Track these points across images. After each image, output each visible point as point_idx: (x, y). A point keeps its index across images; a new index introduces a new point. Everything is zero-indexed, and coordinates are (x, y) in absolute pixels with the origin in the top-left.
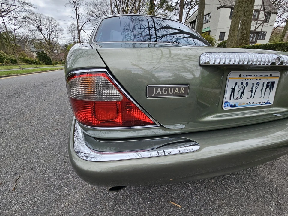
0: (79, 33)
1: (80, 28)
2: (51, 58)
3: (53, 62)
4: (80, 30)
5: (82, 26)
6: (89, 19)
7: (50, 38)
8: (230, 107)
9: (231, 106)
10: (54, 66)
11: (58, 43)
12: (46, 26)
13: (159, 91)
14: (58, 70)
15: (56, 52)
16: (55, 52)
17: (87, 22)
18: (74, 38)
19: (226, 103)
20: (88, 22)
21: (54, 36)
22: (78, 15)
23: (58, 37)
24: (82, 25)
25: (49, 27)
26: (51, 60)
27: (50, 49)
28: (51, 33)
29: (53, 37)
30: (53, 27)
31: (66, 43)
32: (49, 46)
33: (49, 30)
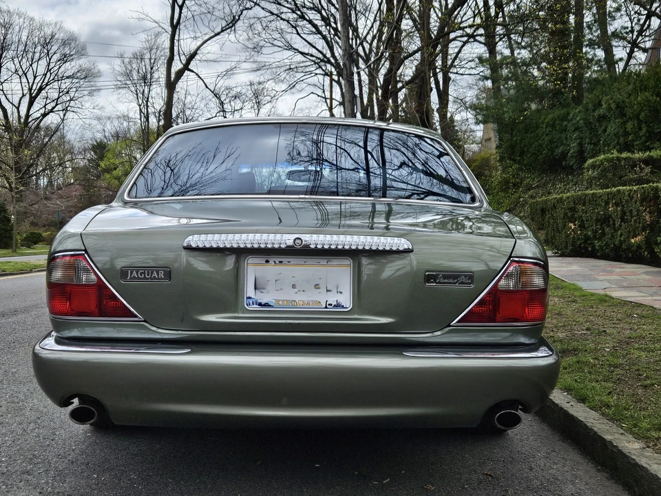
0: (171, 86)
1: (177, 66)
2: (10, 208)
3: (14, 232)
4: (180, 74)
5: (192, 57)
6: (230, 19)
7: (28, 116)
8: (257, 306)
9: (260, 304)
10: (15, 252)
11: (63, 137)
12: (24, 60)
13: (135, 274)
14: (31, 271)
15: (43, 181)
16: (38, 179)
17: (218, 34)
18: (144, 110)
19: (248, 300)
20: (224, 36)
21: (49, 107)
22: (181, 7)
23: (65, 110)
24: (193, 47)
25: (35, 65)
26: (9, 220)
27: (18, 170)
28: (41, 89)
29: (42, 111)
30: (52, 65)
31: (99, 136)
32: (16, 153)
33: (31, 81)
